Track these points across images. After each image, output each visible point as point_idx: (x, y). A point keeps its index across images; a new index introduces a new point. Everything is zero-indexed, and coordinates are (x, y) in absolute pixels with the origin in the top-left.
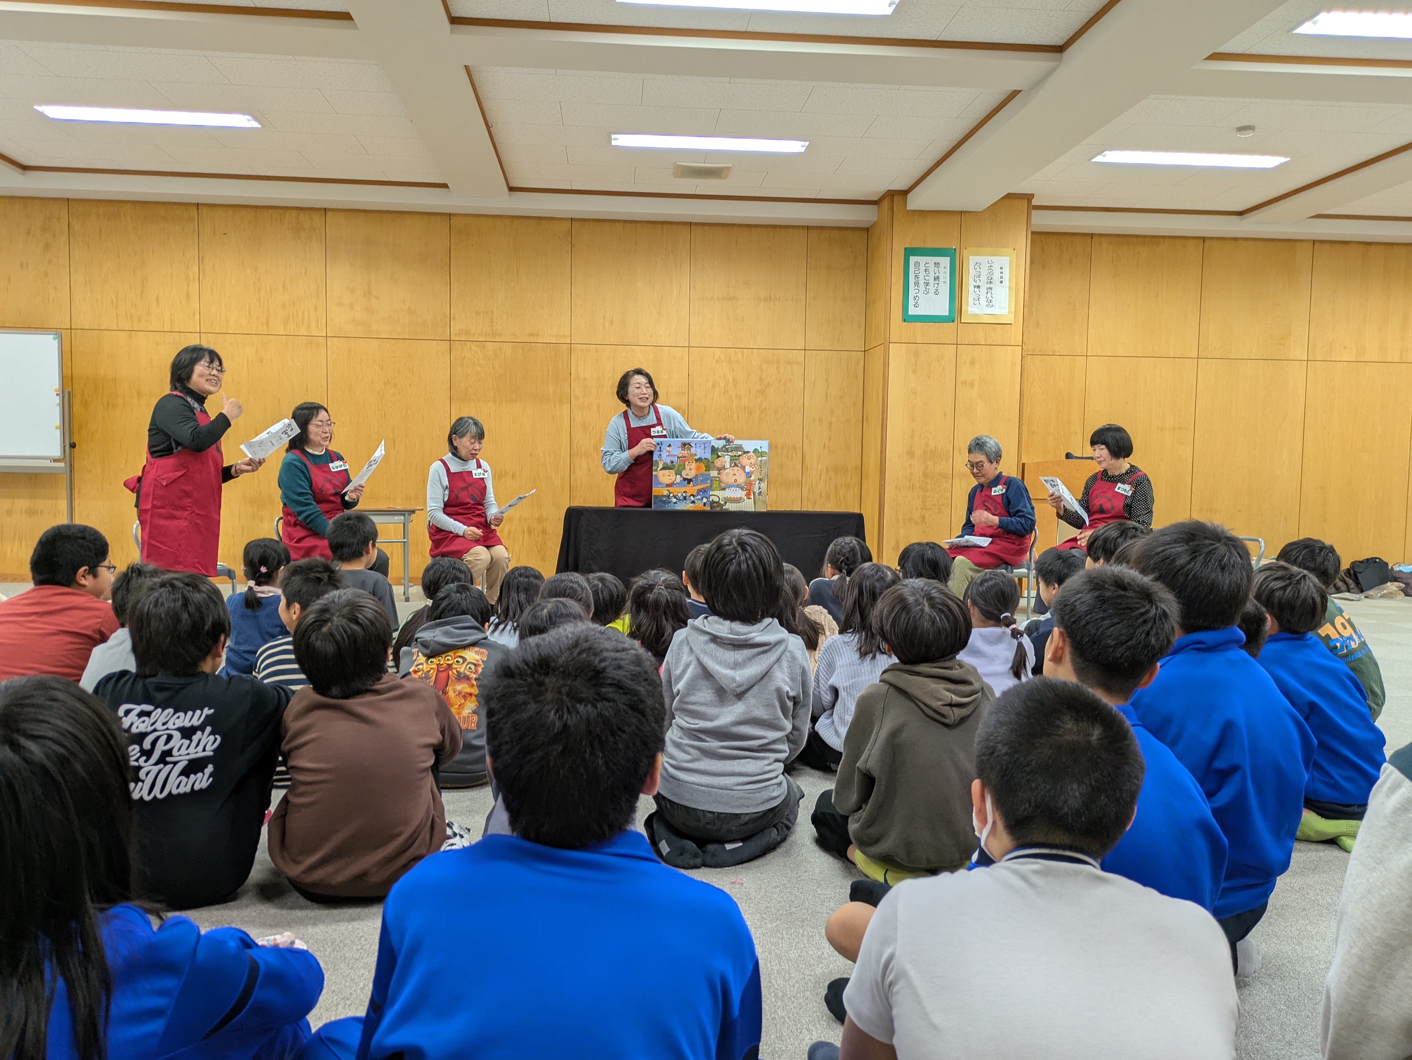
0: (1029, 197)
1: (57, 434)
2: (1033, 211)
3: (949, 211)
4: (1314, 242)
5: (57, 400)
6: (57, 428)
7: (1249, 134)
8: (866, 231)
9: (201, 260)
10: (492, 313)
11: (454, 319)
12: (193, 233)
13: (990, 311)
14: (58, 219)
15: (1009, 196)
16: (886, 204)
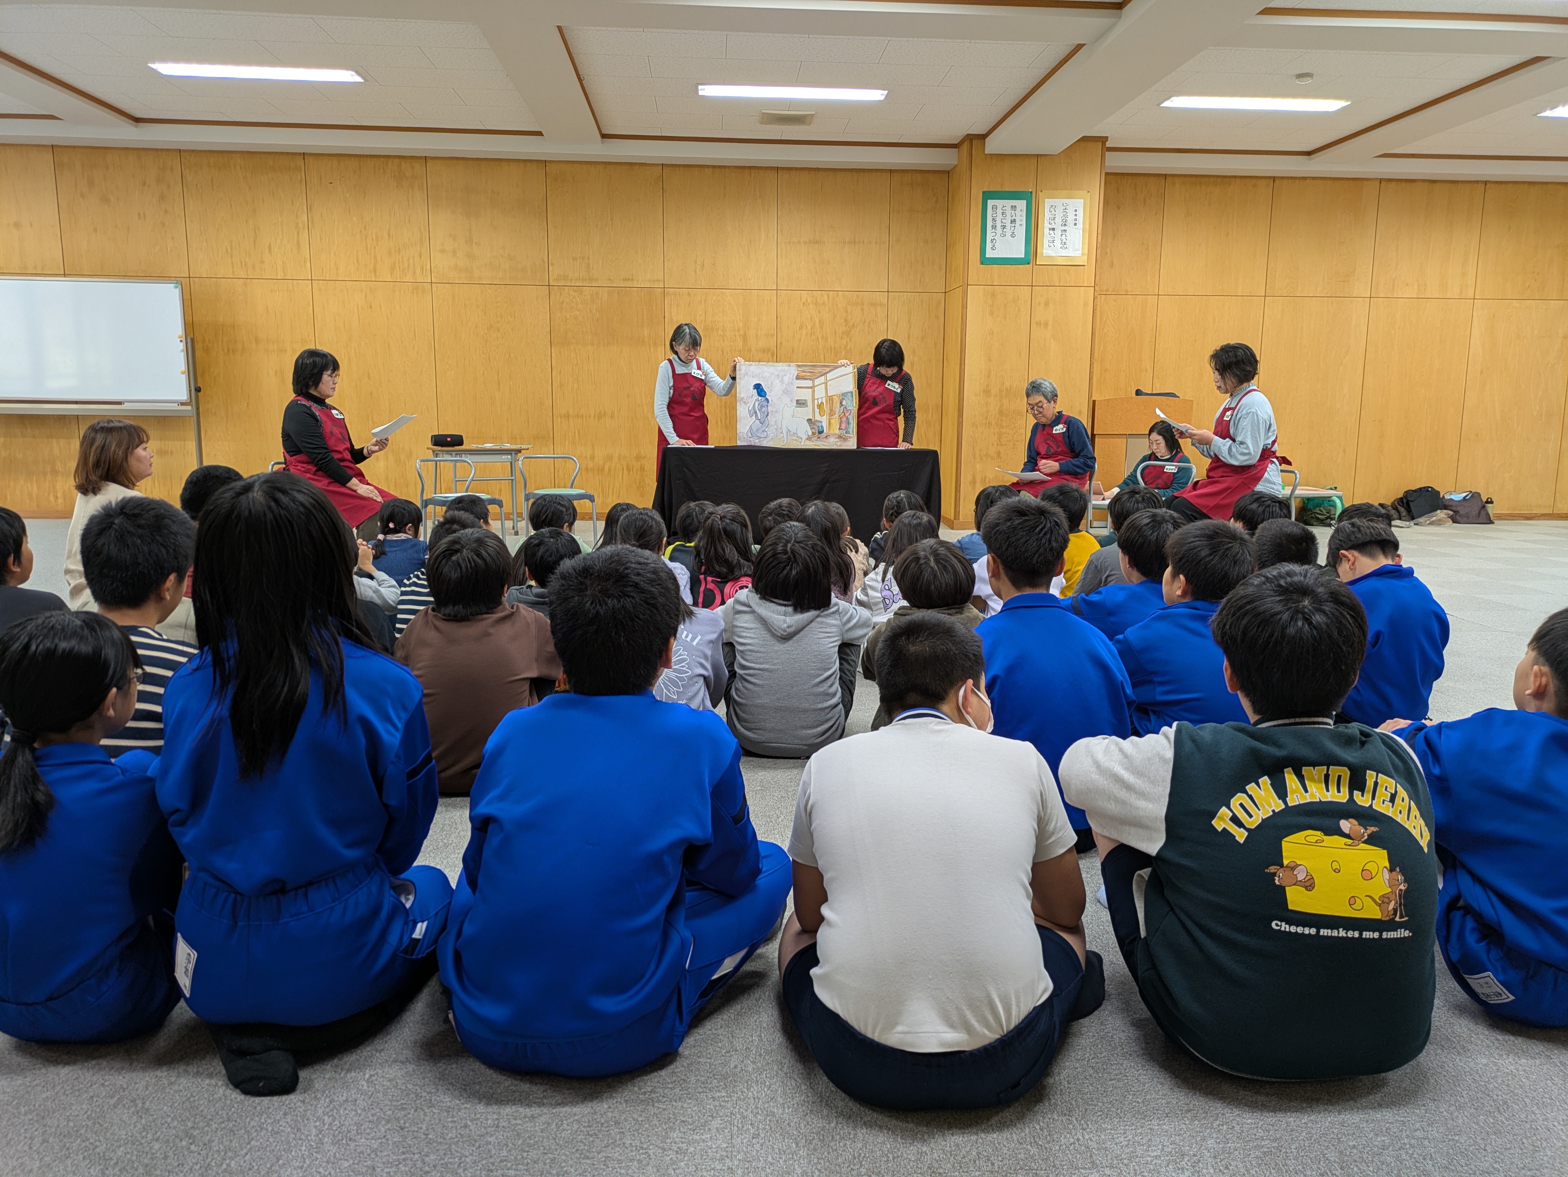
0: (1104, 140)
1: (183, 379)
2: (1107, 153)
3: (1026, 155)
4: (1381, 180)
5: (182, 346)
6: (183, 373)
7: (1309, 81)
8: (946, 173)
9: (309, 209)
10: (589, 258)
11: (552, 264)
12: (301, 182)
13: (1064, 253)
14: (172, 169)
15: (1085, 139)
16: (965, 147)
